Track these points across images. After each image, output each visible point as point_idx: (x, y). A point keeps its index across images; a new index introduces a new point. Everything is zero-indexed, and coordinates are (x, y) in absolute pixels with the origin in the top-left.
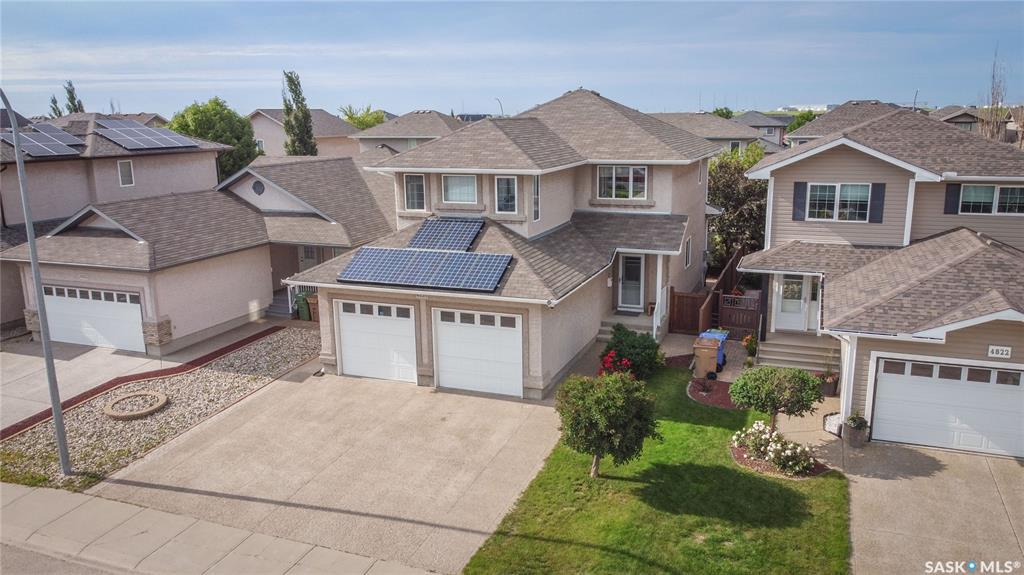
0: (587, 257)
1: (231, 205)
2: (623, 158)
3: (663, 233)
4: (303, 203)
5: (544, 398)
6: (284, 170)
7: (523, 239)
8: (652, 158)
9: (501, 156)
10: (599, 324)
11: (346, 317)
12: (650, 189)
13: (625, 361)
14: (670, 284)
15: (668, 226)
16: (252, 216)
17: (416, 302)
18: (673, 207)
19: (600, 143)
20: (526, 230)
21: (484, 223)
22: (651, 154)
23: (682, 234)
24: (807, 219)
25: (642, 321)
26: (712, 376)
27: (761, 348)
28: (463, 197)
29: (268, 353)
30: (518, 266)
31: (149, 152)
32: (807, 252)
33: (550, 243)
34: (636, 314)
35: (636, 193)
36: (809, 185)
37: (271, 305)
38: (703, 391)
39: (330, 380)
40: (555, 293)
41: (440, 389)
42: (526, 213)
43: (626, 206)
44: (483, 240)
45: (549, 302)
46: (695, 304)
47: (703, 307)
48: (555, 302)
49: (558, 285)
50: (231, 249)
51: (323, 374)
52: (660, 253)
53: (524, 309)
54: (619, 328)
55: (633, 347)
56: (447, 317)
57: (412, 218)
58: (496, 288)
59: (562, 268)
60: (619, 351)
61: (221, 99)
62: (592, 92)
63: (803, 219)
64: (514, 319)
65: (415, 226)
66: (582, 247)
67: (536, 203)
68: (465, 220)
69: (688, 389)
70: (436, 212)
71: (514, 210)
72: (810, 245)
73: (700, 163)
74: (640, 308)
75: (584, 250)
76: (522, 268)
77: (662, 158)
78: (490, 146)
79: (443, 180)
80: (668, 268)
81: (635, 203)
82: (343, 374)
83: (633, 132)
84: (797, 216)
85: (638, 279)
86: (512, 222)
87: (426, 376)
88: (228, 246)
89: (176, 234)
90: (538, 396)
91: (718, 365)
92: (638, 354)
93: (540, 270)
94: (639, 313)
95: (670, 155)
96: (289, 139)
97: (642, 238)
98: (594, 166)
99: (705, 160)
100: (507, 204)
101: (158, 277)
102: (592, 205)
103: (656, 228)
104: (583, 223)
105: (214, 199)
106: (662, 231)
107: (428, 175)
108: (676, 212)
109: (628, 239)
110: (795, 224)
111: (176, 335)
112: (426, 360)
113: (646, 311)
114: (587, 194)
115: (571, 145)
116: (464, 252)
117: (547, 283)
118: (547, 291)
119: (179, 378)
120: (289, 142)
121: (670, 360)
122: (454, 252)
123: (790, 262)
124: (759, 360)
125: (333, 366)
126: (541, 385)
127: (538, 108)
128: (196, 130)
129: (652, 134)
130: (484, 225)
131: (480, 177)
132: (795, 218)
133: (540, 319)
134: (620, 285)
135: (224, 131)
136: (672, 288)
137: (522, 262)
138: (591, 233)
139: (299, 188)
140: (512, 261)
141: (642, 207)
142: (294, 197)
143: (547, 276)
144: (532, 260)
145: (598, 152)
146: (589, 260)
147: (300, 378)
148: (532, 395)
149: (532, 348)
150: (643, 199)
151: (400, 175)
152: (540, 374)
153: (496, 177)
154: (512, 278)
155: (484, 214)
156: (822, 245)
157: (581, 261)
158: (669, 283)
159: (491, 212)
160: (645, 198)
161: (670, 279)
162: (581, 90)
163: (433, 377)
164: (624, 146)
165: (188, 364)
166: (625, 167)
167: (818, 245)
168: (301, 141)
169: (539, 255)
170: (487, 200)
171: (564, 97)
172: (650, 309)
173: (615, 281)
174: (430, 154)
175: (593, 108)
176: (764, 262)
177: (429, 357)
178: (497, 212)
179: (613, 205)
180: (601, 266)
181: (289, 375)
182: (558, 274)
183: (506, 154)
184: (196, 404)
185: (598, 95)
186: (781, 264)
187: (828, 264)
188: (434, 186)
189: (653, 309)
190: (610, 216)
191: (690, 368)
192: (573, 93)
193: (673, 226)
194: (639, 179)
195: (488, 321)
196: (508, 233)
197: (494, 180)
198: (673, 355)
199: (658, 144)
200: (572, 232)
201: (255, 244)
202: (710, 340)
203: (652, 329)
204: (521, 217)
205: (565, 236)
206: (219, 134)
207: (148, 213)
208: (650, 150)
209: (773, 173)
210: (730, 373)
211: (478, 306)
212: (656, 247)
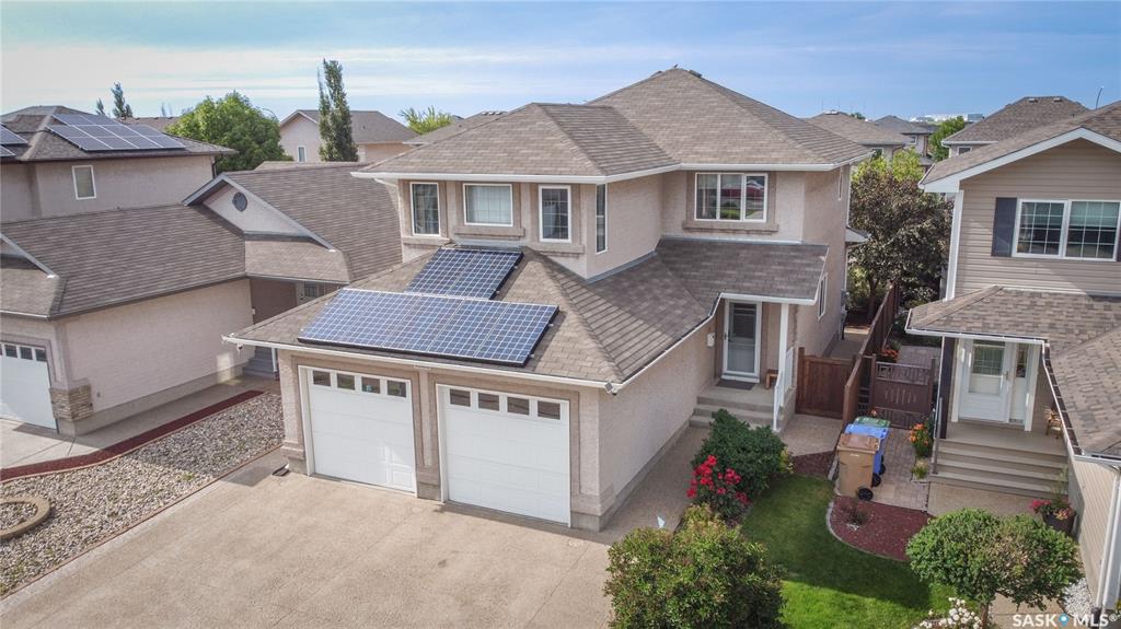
0: (675, 307)
1: (201, 224)
2: (732, 161)
3: (791, 271)
4: (294, 223)
5: (603, 529)
6: (273, 179)
7: (579, 280)
8: (776, 161)
9: (547, 156)
10: (695, 400)
11: (318, 391)
12: (772, 206)
13: (731, 473)
14: (798, 344)
15: (798, 261)
16: (228, 237)
17: (414, 374)
18: (805, 236)
19: (701, 139)
20: (584, 266)
21: (522, 256)
22: (775, 155)
23: (819, 274)
24: (1015, 254)
25: (755, 397)
26: (865, 494)
27: (940, 449)
28: (495, 217)
29: (225, 434)
30: (565, 323)
31: (115, 154)
32: (1016, 306)
33: (621, 286)
34: (749, 386)
35: (749, 212)
36: (1020, 202)
37: (251, 361)
38: (854, 521)
39: (296, 482)
40: (618, 371)
41: (450, 506)
42: (584, 241)
43: (735, 231)
44: (517, 282)
45: (609, 386)
46: (837, 375)
47: (849, 383)
48: (617, 387)
49: (627, 354)
50: (184, 286)
51: (288, 472)
52: (786, 301)
53: (573, 394)
54: (721, 417)
55: (744, 449)
56: (460, 398)
57: (422, 246)
58: (528, 359)
59: (635, 325)
60: (722, 456)
61: (242, 94)
62: (691, 72)
63: (1009, 255)
64: (558, 406)
65: (423, 258)
66: (669, 291)
67: (601, 225)
68: (495, 251)
69: (828, 517)
70: (456, 239)
71: (566, 237)
72: (1019, 294)
73: (841, 171)
74: (753, 376)
75: (672, 296)
76: (570, 328)
77: (791, 161)
78: (533, 142)
79: (467, 190)
80: (796, 321)
81: (748, 226)
82: (315, 474)
83: (747, 125)
84: (1000, 249)
85: (751, 335)
86: (563, 254)
87: (429, 485)
88: (181, 281)
89: (107, 265)
90: (594, 525)
91: (874, 475)
92: (751, 462)
93: (598, 332)
94: (753, 384)
95: (802, 157)
96: (324, 144)
97: (760, 278)
98: (690, 174)
99: (847, 167)
100: (558, 228)
101: (69, 326)
102: (687, 229)
103: (780, 264)
104: (672, 255)
105: (178, 217)
106: (789, 268)
107: (444, 184)
108: (809, 241)
109: (738, 280)
110: (996, 261)
111: (100, 405)
112: (428, 462)
113: (763, 381)
114: (679, 214)
115: (658, 143)
116: (487, 300)
117: (609, 353)
118: (606, 366)
119: (85, 472)
120: (325, 147)
121: (800, 462)
122: (473, 299)
123: (990, 321)
124: (937, 468)
125: (300, 461)
126: (597, 509)
127: (613, 95)
128: (207, 132)
129: (775, 127)
130: (521, 258)
131: (517, 186)
132: (996, 252)
133: (597, 408)
134: (726, 342)
135: (243, 134)
136: (801, 350)
137: (572, 317)
138: (684, 270)
139: (292, 203)
140: (557, 315)
141: (759, 232)
142: (283, 216)
143: (610, 340)
144: (589, 314)
145: (696, 153)
146: (679, 312)
147: (252, 479)
148: (585, 523)
149: (584, 452)
150: (761, 221)
151: (404, 183)
152: (596, 492)
153: (541, 188)
154: (555, 344)
155: (525, 242)
156: (1040, 295)
157: (665, 313)
158: (797, 342)
159: (533, 240)
160: (764, 220)
161: (798, 336)
162: (675, 70)
163: (439, 486)
164: (735, 144)
165: (107, 449)
166: (736, 174)
167: (1033, 295)
168: (339, 146)
169: (602, 305)
170: (527, 221)
171: (652, 79)
172: (769, 379)
173: (719, 338)
174: (447, 153)
175: (692, 92)
176: (949, 319)
177: (433, 457)
178: (542, 239)
179: (718, 230)
180: (695, 321)
181: (239, 473)
182: (628, 337)
183: (556, 152)
184: (88, 521)
185: (699, 76)
186: (977, 324)
187: (1052, 326)
188: (452, 200)
189: (773, 380)
190: (712, 245)
191: (830, 477)
192: (664, 74)
193: (804, 262)
194: (754, 195)
195: (518, 407)
196: (556, 270)
197: (537, 190)
198: (804, 453)
199: (784, 142)
200: (656, 269)
201: (223, 278)
202: (863, 439)
203: (771, 410)
204: (577, 248)
205: (645, 274)
206: (237, 137)
207: (73, 235)
208: (773, 151)
209: (964, 184)
210: (893, 488)
211: (505, 385)
212: (779, 292)
